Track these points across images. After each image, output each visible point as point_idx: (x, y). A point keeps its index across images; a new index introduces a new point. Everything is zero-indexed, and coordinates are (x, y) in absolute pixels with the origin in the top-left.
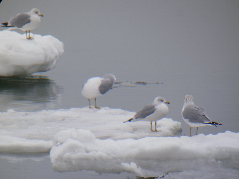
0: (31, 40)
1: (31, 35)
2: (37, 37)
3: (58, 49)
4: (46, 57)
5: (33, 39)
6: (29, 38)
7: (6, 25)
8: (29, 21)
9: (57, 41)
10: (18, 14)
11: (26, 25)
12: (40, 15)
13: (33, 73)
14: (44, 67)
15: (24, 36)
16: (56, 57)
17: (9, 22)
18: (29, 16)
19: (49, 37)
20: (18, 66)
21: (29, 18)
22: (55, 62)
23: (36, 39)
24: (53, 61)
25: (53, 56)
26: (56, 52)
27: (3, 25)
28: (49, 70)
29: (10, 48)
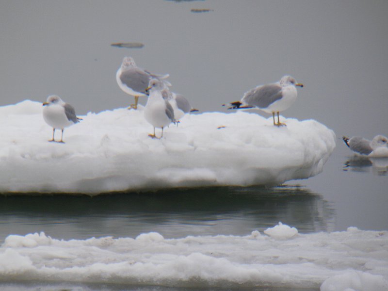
0: (281, 127)
1: (282, 119)
2: (292, 123)
3: (326, 142)
4: (306, 154)
5: (285, 125)
6: (279, 125)
7: (237, 105)
8: (280, 97)
9: (323, 128)
10: (259, 87)
11: (275, 103)
12: (297, 85)
13: (286, 180)
14: (303, 171)
15: (270, 121)
16: (323, 154)
17: (242, 100)
18: (280, 89)
19: (311, 122)
20: (260, 170)
21: (280, 92)
22: (321, 162)
23: (289, 127)
24: (318, 162)
25: (318, 153)
26: (323, 146)
27: (232, 106)
28: (311, 176)
29: (248, 141)
